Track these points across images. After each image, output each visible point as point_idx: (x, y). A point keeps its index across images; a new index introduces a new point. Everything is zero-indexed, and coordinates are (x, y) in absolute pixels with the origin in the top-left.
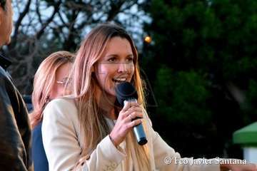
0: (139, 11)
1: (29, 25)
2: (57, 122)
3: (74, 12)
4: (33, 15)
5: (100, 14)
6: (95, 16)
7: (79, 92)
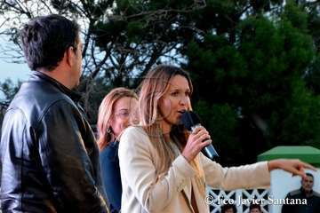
0: (177, 54)
1: (86, 66)
2: (136, 145)
3: (122, 56)
4: (88, 58)
5: (144, 57)
6: (141, 59)
7: (147, 122)
